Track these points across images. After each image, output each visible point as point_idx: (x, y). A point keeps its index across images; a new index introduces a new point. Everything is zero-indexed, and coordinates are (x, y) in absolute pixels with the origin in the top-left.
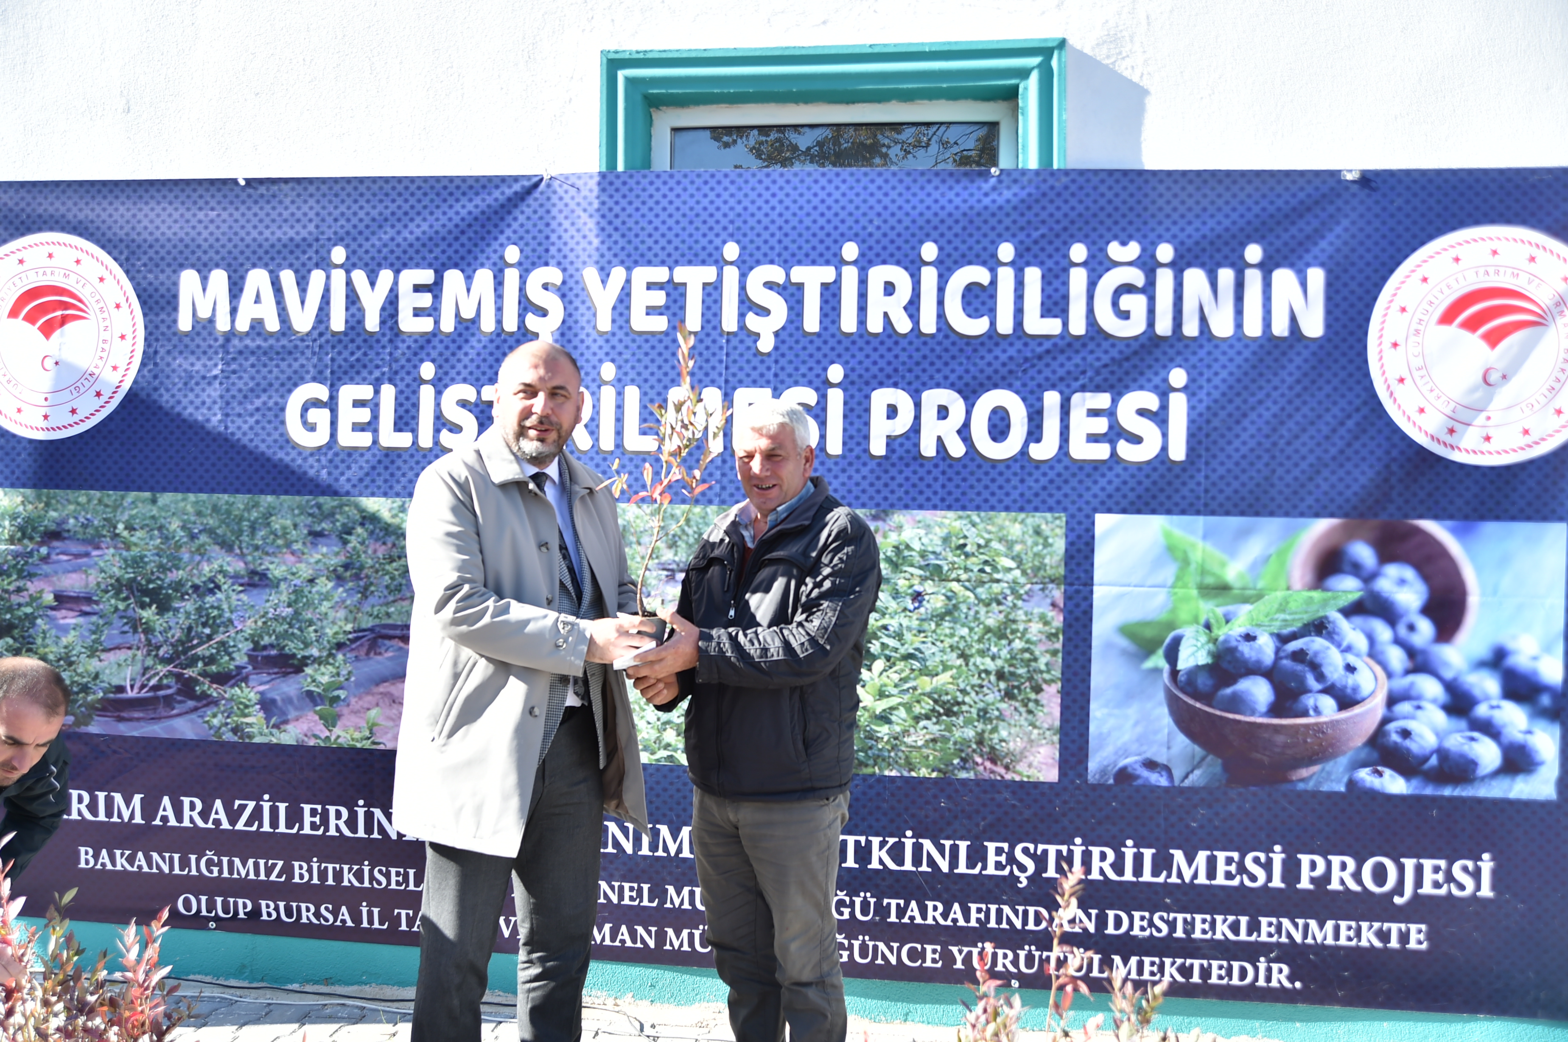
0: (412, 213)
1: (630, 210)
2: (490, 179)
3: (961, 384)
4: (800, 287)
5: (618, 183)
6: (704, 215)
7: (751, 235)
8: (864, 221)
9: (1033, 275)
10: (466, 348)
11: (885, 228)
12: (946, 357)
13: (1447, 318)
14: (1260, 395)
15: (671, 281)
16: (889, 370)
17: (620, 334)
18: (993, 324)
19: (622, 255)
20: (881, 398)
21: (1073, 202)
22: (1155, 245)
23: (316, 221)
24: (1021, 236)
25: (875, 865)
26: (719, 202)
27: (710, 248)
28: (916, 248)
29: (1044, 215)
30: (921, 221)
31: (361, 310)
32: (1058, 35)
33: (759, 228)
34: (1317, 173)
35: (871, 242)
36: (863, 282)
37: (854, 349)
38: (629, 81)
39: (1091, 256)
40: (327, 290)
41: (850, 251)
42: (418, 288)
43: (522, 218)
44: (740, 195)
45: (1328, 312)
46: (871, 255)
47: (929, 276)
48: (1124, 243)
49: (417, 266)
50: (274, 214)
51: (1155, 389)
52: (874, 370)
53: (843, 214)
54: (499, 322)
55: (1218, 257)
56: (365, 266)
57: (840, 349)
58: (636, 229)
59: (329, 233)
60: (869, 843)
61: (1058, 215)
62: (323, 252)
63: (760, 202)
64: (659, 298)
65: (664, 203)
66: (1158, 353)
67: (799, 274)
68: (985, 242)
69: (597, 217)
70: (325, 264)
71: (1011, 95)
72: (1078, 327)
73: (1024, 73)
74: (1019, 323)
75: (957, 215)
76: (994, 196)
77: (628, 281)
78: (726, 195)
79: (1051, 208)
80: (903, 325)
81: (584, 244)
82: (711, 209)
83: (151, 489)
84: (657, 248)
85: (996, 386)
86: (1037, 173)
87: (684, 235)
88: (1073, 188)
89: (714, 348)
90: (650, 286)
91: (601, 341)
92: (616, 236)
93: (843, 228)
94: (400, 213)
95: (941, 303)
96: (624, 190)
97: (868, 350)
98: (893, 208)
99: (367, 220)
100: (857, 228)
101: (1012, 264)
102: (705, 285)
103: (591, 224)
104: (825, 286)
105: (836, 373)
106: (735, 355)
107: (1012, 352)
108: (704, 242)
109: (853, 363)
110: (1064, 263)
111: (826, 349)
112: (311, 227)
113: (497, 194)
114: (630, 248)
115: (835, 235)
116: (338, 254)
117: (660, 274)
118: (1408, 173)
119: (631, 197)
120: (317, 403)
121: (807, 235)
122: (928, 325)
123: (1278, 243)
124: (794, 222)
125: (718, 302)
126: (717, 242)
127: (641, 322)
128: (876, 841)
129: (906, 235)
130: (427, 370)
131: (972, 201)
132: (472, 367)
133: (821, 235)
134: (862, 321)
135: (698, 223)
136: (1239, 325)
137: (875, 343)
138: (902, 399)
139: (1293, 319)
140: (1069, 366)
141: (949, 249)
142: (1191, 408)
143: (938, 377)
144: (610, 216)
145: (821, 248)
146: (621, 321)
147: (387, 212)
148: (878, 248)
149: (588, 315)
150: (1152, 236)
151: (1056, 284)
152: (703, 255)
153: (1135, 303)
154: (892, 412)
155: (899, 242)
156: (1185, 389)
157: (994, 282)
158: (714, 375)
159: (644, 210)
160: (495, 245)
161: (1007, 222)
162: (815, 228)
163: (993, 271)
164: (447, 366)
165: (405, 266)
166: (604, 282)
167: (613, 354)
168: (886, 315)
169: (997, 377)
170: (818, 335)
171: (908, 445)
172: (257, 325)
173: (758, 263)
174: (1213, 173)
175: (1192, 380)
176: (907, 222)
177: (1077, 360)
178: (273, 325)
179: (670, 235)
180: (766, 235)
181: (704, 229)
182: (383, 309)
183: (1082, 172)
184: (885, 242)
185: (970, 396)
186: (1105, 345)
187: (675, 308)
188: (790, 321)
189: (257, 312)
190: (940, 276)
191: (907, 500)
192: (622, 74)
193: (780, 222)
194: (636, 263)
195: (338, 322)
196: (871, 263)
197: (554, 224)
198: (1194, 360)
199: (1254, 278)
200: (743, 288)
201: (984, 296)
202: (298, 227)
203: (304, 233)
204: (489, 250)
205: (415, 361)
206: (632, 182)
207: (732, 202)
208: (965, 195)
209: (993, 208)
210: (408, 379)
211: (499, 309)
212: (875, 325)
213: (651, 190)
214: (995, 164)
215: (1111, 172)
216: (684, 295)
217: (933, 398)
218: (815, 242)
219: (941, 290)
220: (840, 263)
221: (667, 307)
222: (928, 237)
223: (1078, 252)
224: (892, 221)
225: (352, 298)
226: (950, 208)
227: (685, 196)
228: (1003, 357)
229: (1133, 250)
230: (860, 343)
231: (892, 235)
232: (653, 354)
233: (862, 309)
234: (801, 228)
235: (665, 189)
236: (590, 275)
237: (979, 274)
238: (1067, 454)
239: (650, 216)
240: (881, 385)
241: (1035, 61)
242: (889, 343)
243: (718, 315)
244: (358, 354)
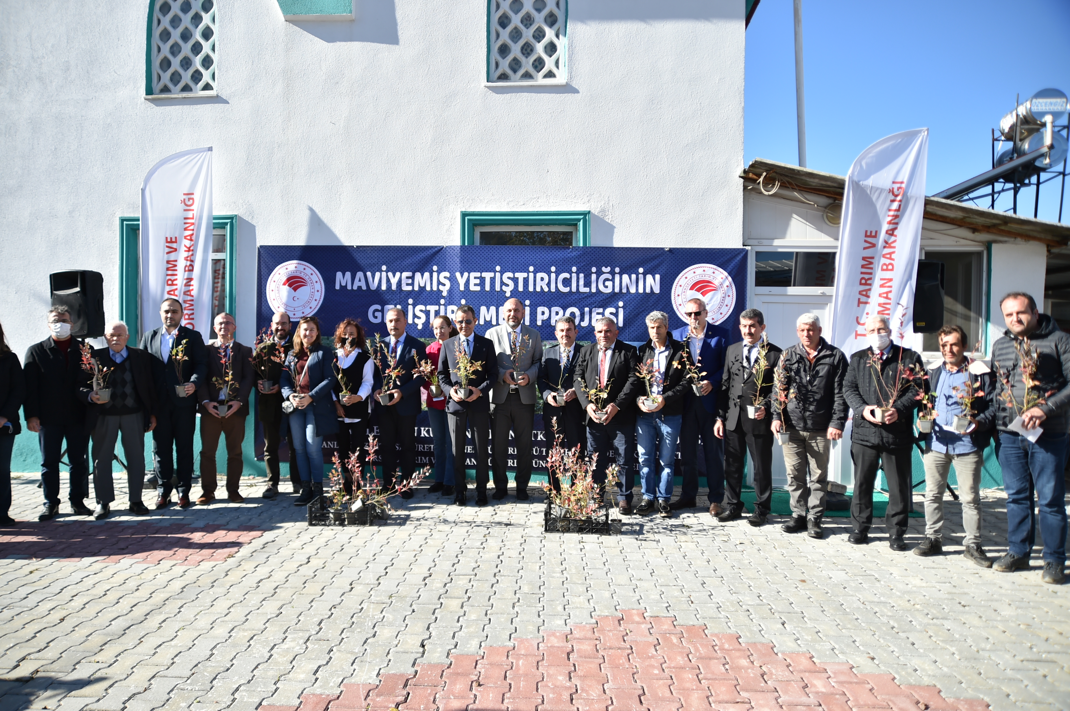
0: (406, 256)
1: (469, 256)
2: (428, 247)
3: (562, 306)
4: (517, 278)
5: (466, 249)
6: (490, 258)
7: (504, 264)
8: (535, 260)
9: (582, 275)
10: (422, 295)
11: (541, 262)
12: (558, 298)
13: (692, 288)
14: (643, 309)
15: (481, 276)
16: (542, 302)
17: (467, 291)
18: (571, 289)
19: (467, 269)
20: (540, 309)
21: (592, 256)
22: (615, 268)
23: (377, 258)
24: (578, 265)
25: (539, 439)
26: (494, 255)
27: (492, 267)
28: (550, 268)
29: (584, 259)
30: (551, 261)
31: (391, 284)
32: (588, 210)
33: (506, 262)
34: (658, 248)
35: (537, 266)
36: (535, 277)
37: (532, 296)
38: (468, 220)
39: (597, 271)
40: (381, 278)
41: (531, 269)
42: (407, 278)
43: (438, 258)
44: (500, 253)
45: (661, 286)
46: (537, 270)
47: (553, 275)
48: (606, 267)
49: (407, 271)
50: (365, 256)
51: (615, 307)
52: (538, 302)
53: (529, 259)
54: (431, 287)
55: (631, 271)
56: (392, 271)
57: (529, 296)
58: (471, 262)
59: (381, 262)
60: (537, 433)
61: (588, 259)
62: (379, 267)
63: (506, 255)
64: (478, 281)
65: (479, 254)
66: (615, 297)
67: (517, 275)
68: (568, 266)
69: (460, 258)
70: (381, 271)
71: (576, 225)
72: (594, 290)
73: (579, 220)
74: (578, 289)
75: (561, 259)
76: (571, 254)
77: (469, 276)
78: (496, 253)
79: (586, 257)
80: (546, 289)
81: (456, 265)
82: (492, 256)
83: (327, 335)
84: (477, 267)
85: (572, 306)
86: (583, 247)
87: (485, 264)
88: (592, 252)
89: (493, 295)
90: (475, 278)
91: (461, 293)
92: (465, 264)
93: (529, 262)
94: (402, 256)
95: (556, 283)
96: (468, 251)
97: (536, 296)
98: (543, 257)
99: (392, 258)
100: (533, 262)
101: (576, 273)
102: (491, 278)
103: (458, 260)
104: (524, 278)
105: (527, 302)
106: (499, 297)
107: (576, 297)
108: (490, 266)
109: (532, 300)
110: (590, 272)
111: (525, 296)
112: (376, 260)
113: (430, 251)
114: (469, 267)
115: (527, 264)
116: (384, 268)
117: (478, 274)
118: (682, 249)
119: (469, 252)
120: (376, 310)
121: (519, 264)
122: (553, 289)
123: (648, 268)
124: (516, 260)
125: (495, 282)
126: (494, 266)
127: (472, 288)
128: (539, 432)
129: (547, 264)
130: (410, 301)
131: (565, 255)
132: (424, 300)
133: (523, 264)
134: (535, 288)
135: (489, 260)
136: (637, 290)
137: (538, 294)
138: (546, 310)
139: (651, 288)
140: (592, 301)
141: (558, 268)
142: (624, 312)
143: (556, 304)
144: (463, 258)
145: (523, 268)
146: (467, 288)
147: (398, 256)
148: (539, 268)
149: (457, 286)
150: (614, 265)
151: (588, 278)
152: (490, 269)
153: (609, 284)
154: (543, 313)
155: (545, 266)
156: (622, 307)
157: (571, 277)
158: (493, 303)
159: (473, 256)
160: (430, 266)
161: (574, 261)
162: (522, 262)
163: (571, 274)
164: (416, 300)
165: (404, 271)
166: (462, 277)
167: (465, 297)
168: (541, 286)
169: (572, 304)
170: (522, 292)
171: (548, 322)
172: (360, 287)
173: (506, 272)
174: (630, 248)
175: (624, 305)
176: (547, 261)
177: (594, 299)
178: (364, 288)
179: (481, 264)
180: (508, 264)
181: (490, 262)
182: (397, 284)
183: (595, 247)
184: (541, 266)
185: (565, 309)
186: (601, 295)
187: (482, 284)
188: (515, 288)
189: (360, 284)
190: (556, 276)
191: (547, 337)
192: (466, 218)
193: (512, 260)
194: (471, 271)
195: (384, 287)
196: (537, 272)
197: (447, 260)
198: (625, 299)
199: (641, 276)
200: (501, 278)
201: (568, 281)
202: (372, 260)
203: (374, 262)
204: (428, 267)
205: (407, 298)
206: (470, 249)
207: (498, 254)
208: (563, 253)
209: (571, 257)
210: (405, 304)
211: (431, 284)
212: (538, 289)
213: (475, 251)
214: (572, 245)
215: (603, 248)
216: (485, 280)
217: (554, 309)
218: (521, 266)
219: (556, 280)
220: (528, 272)
221: (480, 284)
222: (553, 265)
223: (594, 269)
224: (543, 261)
225: (388, 280)
226: (559, 257)
227: (485, 253)
228: (574, 298)
229: (609, 269)
230: (534, 294)
231: (543, 264)
232: (476, 297)
233: (535, 285)
234: (518, 262)
235: (479, 251)
236: (458, 275)
237: (567, 275)
238: (591, 325)
239: (475, 258)
240: (540, 306)
241: (582, 217)
242: (542, 294)
243: (494, 286)
244: (390, 296)
